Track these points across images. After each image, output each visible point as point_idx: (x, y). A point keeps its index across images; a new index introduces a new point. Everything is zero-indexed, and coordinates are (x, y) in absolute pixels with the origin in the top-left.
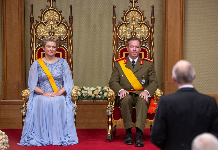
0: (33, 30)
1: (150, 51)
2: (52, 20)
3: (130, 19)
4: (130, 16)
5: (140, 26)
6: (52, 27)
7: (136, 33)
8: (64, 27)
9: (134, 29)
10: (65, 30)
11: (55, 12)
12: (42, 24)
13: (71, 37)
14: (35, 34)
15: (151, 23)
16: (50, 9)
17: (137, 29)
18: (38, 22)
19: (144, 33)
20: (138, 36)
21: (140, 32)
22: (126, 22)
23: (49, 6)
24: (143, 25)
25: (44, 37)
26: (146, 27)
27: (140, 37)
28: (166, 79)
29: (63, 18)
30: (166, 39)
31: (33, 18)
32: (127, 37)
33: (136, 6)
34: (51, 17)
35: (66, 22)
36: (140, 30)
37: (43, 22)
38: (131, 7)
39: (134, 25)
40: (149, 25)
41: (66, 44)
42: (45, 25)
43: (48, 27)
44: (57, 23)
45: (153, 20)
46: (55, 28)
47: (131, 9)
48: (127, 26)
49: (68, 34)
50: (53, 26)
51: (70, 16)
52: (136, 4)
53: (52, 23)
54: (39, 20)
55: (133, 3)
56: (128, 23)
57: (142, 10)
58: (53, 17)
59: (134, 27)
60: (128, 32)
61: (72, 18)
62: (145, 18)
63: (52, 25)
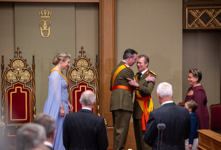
0: (4, 75)
1: (95, 89)
2: (19, 67)
3: (80, 65)
4: (80, 63)
5: (88, 71)
6: (18, 72)
7: (84, 76)
8: (28, 72)
9: (82, 73)
10: (29, 75)
11: (21, 61)
12: (11, 70)
13: (34, 80)
14: (5, 78)
15: (96, 68)
16: (17, 58)
17: (85, 73)
18: (8, 69)
19: (90, 76)
20: (86, 78)
21: (88, 75)
22: (76, 68)
23: (16, 56)
24: (90, 70)
25: (13, 81)
26: (92, 71)
27: (87, 79)
28: (103, 111)
29: (27, 65)
30: (103, 81)
31: (4, 66)
32: (78, 79)
33: (84, 56)
34: (18, 65)
35: (30, 69)
36: (88, 73)
37: (12, 68)
38: (80, 56)
39: (83, 70)
40: (94, 70)
41: (30, 85)
42: (13, 71)
43: (15, 73)
44: (23, 69)
45: (97, 66)
46: (21, 73)
47: (80, 58)
48: (77, 71)
49: (31, 78)
50: (20, 72)
51: (33, 64)
52: (84, 54)
53: (18, 69)
54: (8, 67)
55: (81, 53)
56: (78, 69)
57: (88, 59)
58: (20, 65)
59: (82, 72)
60: (78, 75)
61: (35, 66)
62: (91, 65)
63: (18, 71)
